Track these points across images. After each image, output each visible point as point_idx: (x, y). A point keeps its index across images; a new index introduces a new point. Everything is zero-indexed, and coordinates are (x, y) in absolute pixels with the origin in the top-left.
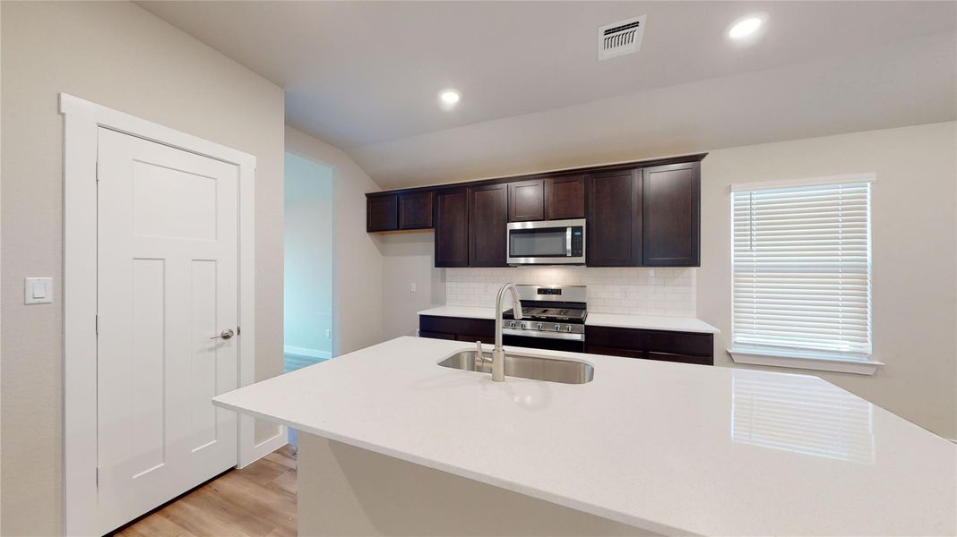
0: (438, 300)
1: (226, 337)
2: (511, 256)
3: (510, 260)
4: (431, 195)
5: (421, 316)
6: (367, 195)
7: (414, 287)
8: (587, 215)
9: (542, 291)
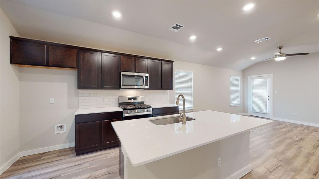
2: (122, 85)
3: (122, 87)
4: (76, 51)
6: (11, 37)
7: (53, 100)
8: (148, 73)
9: (130, 98)
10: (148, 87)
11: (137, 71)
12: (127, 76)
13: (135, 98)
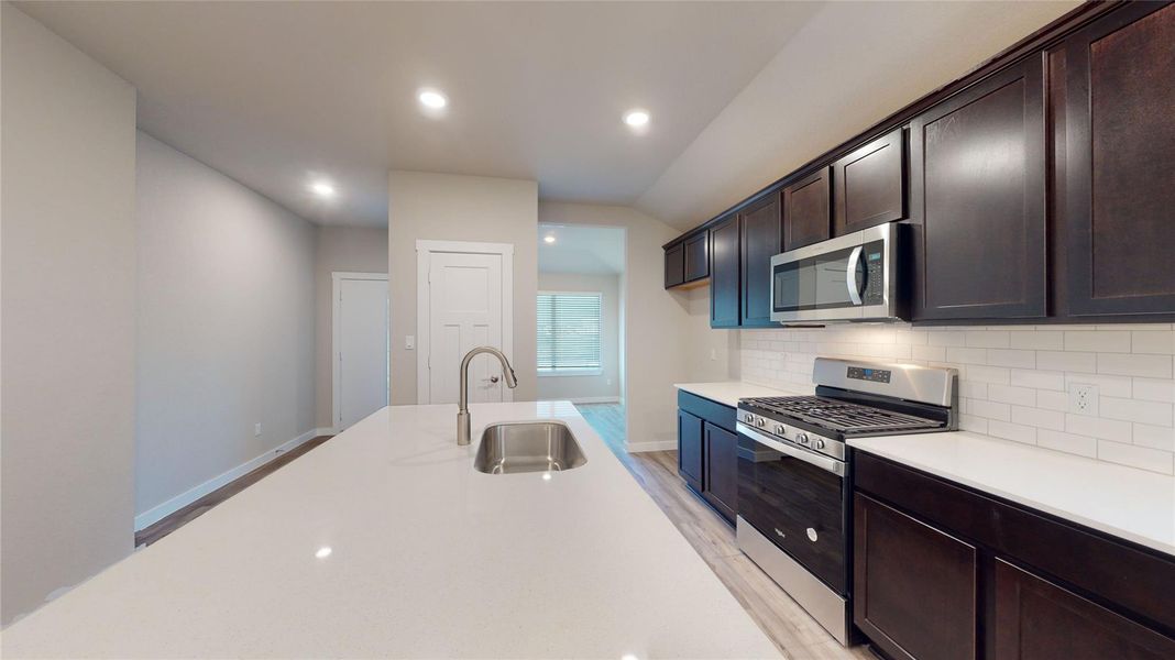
1: (494, 381)
2: (776, 309)
4: (707, 233)
5: (681, 393)
6: (664, 248)
8: (906, 215)
9: (858, 372)
10: (884, 309)
11: (832, 236)
12: (795, 265)
13: (884, 376)
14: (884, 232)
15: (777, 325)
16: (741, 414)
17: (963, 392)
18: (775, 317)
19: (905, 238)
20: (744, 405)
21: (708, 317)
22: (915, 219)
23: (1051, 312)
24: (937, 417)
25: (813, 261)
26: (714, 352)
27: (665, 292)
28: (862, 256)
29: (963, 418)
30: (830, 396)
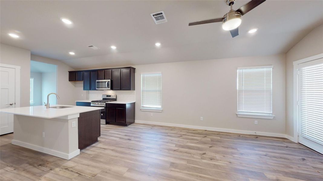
0: (88, 99)
1: (11, 105)
4: (82, 72)
5: (77, 102)
6: (69, 72)
8: (112, 79)
9: (107, 96)
10: (109, 89)
11: (105, 79)
12: (99, 82)
13: (110, 96)
14: (109, 80)
15: (97, 90)
16: (92, 103)
17: (117, 97)
18: (97, 89)
19: (112, 81)
20: (92, 102)
21: (83, 88)
22: (113, 79)
23: (121, 89)
24: (115, 100)
25: (102, 82)
26: (82, 95)
27: (69, 82)
28: (108, 83)
29: (117, 100)
30: (104, 99)
